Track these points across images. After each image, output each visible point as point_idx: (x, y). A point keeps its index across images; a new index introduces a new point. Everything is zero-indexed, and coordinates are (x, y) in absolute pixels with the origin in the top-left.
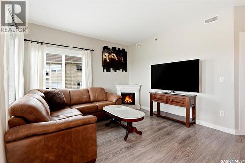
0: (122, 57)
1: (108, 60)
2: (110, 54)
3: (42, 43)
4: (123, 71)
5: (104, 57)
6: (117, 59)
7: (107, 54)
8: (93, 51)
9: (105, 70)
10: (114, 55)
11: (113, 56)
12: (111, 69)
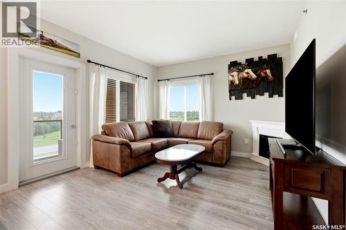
0: (268, 71)
1: (237, 82)
2: (240, 71)
3: (168, 80)
4: (271, 96)
5: (231, 78)
6: (254, 76)
7: (235, 74)
8: (212, 74)
9: (233, 97)
10: (249, 71)
11: (248, 73)
12: (245, 95)
